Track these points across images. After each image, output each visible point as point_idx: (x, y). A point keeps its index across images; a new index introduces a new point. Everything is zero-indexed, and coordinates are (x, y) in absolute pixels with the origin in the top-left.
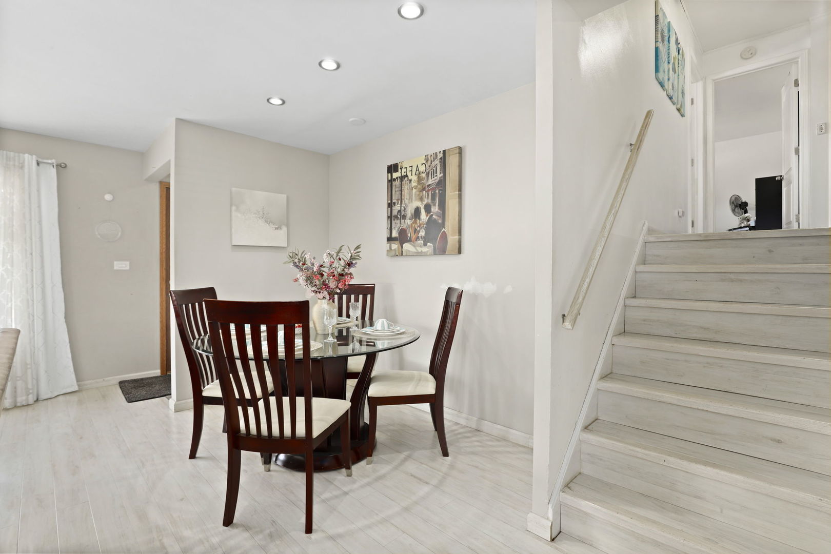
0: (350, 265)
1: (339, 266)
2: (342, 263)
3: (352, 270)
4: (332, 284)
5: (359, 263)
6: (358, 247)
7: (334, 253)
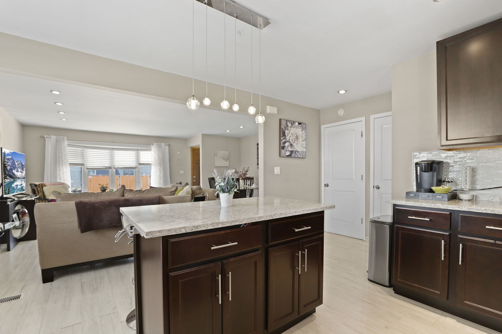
0: (247, 172)
1: (244, 172)
2: (245, 171)
3: (247, 173)
4: (243, 176)
5: (249, 171)
6: (249, 167)
7: (243, 169)
